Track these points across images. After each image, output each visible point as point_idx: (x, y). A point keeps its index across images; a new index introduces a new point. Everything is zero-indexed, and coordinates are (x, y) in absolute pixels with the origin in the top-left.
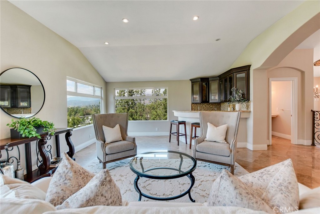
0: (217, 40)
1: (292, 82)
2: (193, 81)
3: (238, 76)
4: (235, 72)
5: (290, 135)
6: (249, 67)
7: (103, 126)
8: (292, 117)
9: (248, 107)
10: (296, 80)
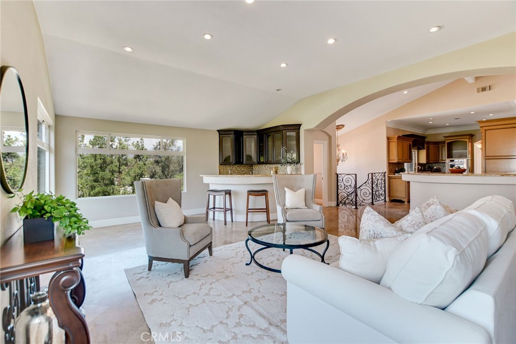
0: (278, 90)
1: (322, 145)
2: (222, 133)
3: (288, 134)
4: (284, 130)
5: (322, 199)
6: (300, 125)
7: (156, 202)
8: (323, 180)
9: (297, 169)
10: (326, 143)
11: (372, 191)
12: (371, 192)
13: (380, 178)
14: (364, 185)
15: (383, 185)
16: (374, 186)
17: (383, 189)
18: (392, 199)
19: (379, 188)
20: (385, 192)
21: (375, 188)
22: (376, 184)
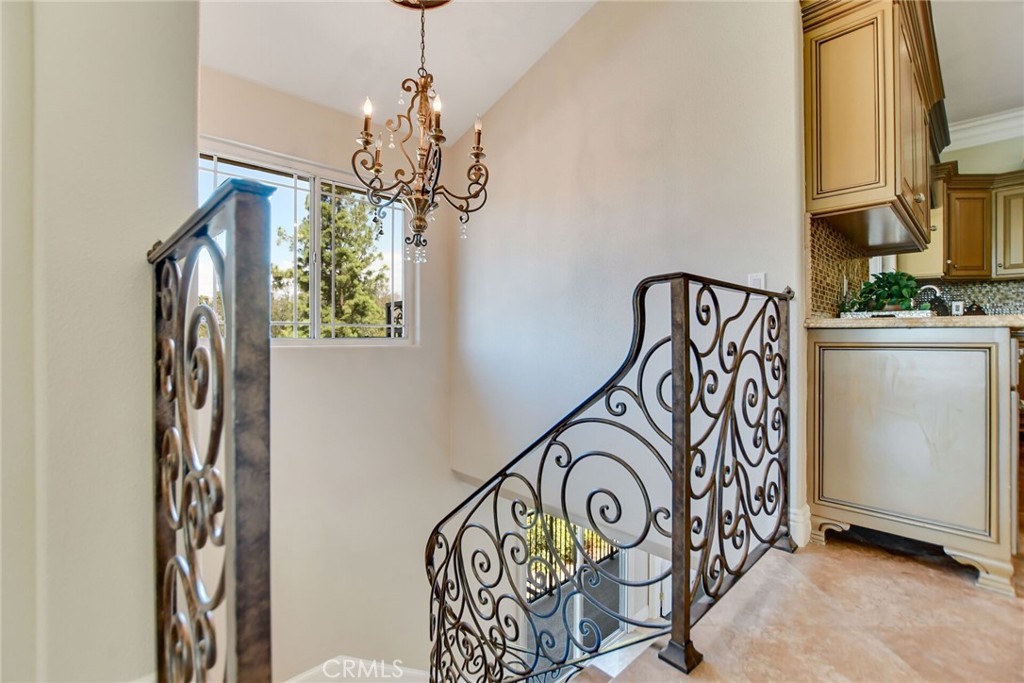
11: (683, 494)
12: (663, 495)
13: (754, 344)
14: (598, 409)
15: (773, 404)
16: (699, 422)
17: (774, 439)
18: (843, 522)
19: (747, 434)
20: (785, 474)
21: (709, 447)
22: (714, 402)
